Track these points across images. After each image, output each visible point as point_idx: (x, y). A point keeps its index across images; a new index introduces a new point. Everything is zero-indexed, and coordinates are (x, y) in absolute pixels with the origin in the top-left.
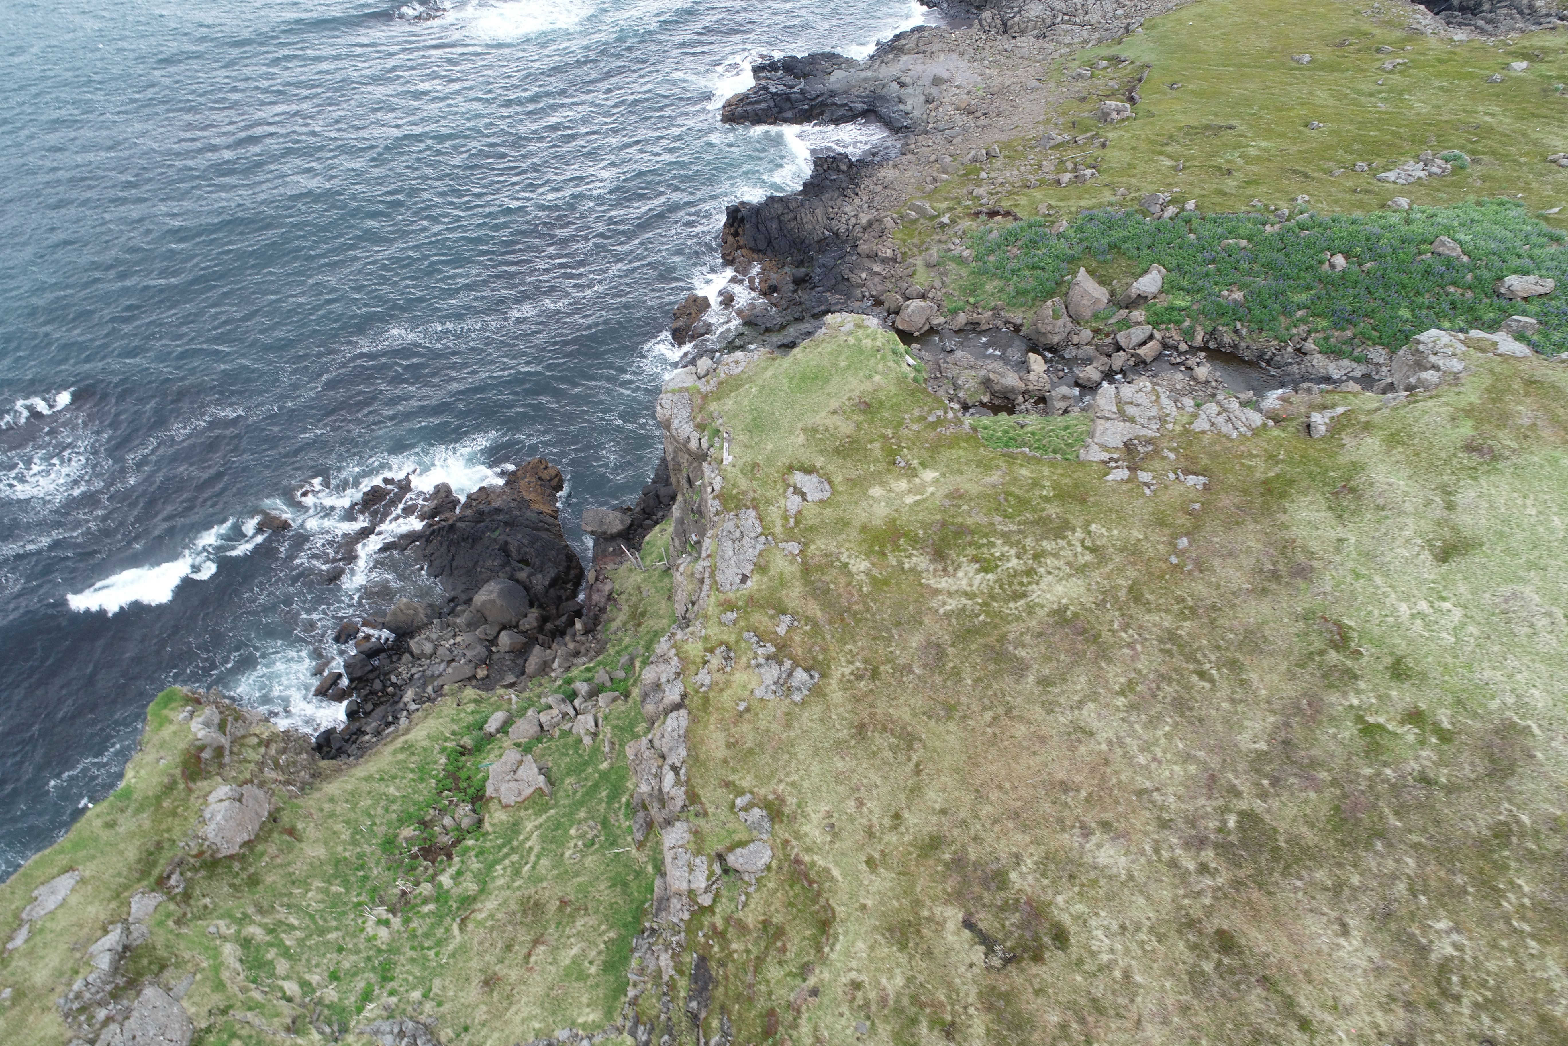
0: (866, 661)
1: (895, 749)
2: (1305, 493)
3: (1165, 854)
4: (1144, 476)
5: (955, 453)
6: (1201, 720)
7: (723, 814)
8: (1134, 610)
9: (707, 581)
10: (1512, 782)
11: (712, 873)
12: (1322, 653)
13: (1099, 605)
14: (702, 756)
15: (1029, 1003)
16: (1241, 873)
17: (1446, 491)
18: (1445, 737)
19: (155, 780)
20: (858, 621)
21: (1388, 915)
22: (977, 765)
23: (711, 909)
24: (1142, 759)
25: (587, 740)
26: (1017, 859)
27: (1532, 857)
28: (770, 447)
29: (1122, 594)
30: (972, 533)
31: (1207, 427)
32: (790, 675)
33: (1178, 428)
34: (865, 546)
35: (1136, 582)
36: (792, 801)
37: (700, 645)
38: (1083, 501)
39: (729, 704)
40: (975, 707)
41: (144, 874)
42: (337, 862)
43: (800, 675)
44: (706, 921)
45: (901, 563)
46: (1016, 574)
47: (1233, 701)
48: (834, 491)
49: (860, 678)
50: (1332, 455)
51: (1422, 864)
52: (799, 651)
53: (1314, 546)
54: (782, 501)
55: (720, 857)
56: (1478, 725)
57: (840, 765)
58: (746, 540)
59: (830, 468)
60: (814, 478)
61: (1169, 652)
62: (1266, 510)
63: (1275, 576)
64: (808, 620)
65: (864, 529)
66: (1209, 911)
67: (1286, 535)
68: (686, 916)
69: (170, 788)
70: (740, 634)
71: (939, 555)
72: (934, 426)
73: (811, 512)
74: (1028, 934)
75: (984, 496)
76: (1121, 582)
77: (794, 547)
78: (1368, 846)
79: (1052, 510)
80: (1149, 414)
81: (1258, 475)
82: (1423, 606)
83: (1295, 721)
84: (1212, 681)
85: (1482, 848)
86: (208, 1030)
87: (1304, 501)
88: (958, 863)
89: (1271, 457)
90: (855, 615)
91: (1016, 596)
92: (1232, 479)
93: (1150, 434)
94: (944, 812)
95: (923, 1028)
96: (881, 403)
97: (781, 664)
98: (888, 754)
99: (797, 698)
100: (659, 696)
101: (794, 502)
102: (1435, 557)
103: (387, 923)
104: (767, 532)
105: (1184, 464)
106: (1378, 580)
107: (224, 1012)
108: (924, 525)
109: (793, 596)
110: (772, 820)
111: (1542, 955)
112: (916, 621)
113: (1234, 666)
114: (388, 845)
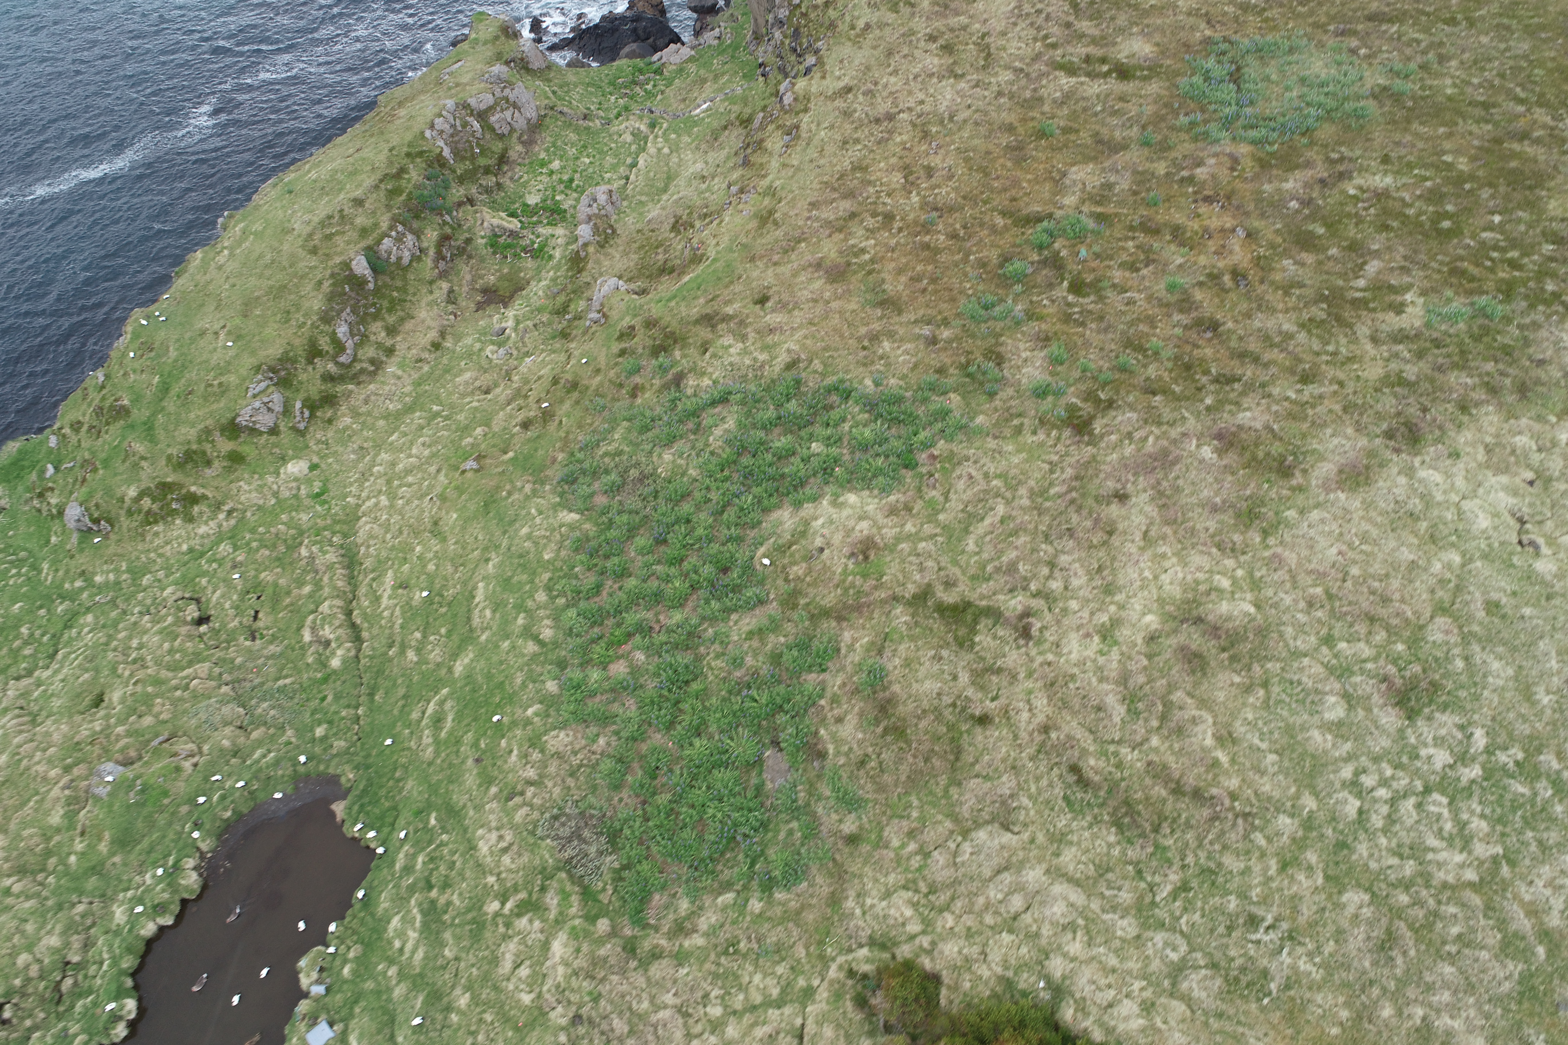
44: (797, 13)
69: (497, 38)
86: (545, 116)
107: (552, 108)
114: (612, 83)
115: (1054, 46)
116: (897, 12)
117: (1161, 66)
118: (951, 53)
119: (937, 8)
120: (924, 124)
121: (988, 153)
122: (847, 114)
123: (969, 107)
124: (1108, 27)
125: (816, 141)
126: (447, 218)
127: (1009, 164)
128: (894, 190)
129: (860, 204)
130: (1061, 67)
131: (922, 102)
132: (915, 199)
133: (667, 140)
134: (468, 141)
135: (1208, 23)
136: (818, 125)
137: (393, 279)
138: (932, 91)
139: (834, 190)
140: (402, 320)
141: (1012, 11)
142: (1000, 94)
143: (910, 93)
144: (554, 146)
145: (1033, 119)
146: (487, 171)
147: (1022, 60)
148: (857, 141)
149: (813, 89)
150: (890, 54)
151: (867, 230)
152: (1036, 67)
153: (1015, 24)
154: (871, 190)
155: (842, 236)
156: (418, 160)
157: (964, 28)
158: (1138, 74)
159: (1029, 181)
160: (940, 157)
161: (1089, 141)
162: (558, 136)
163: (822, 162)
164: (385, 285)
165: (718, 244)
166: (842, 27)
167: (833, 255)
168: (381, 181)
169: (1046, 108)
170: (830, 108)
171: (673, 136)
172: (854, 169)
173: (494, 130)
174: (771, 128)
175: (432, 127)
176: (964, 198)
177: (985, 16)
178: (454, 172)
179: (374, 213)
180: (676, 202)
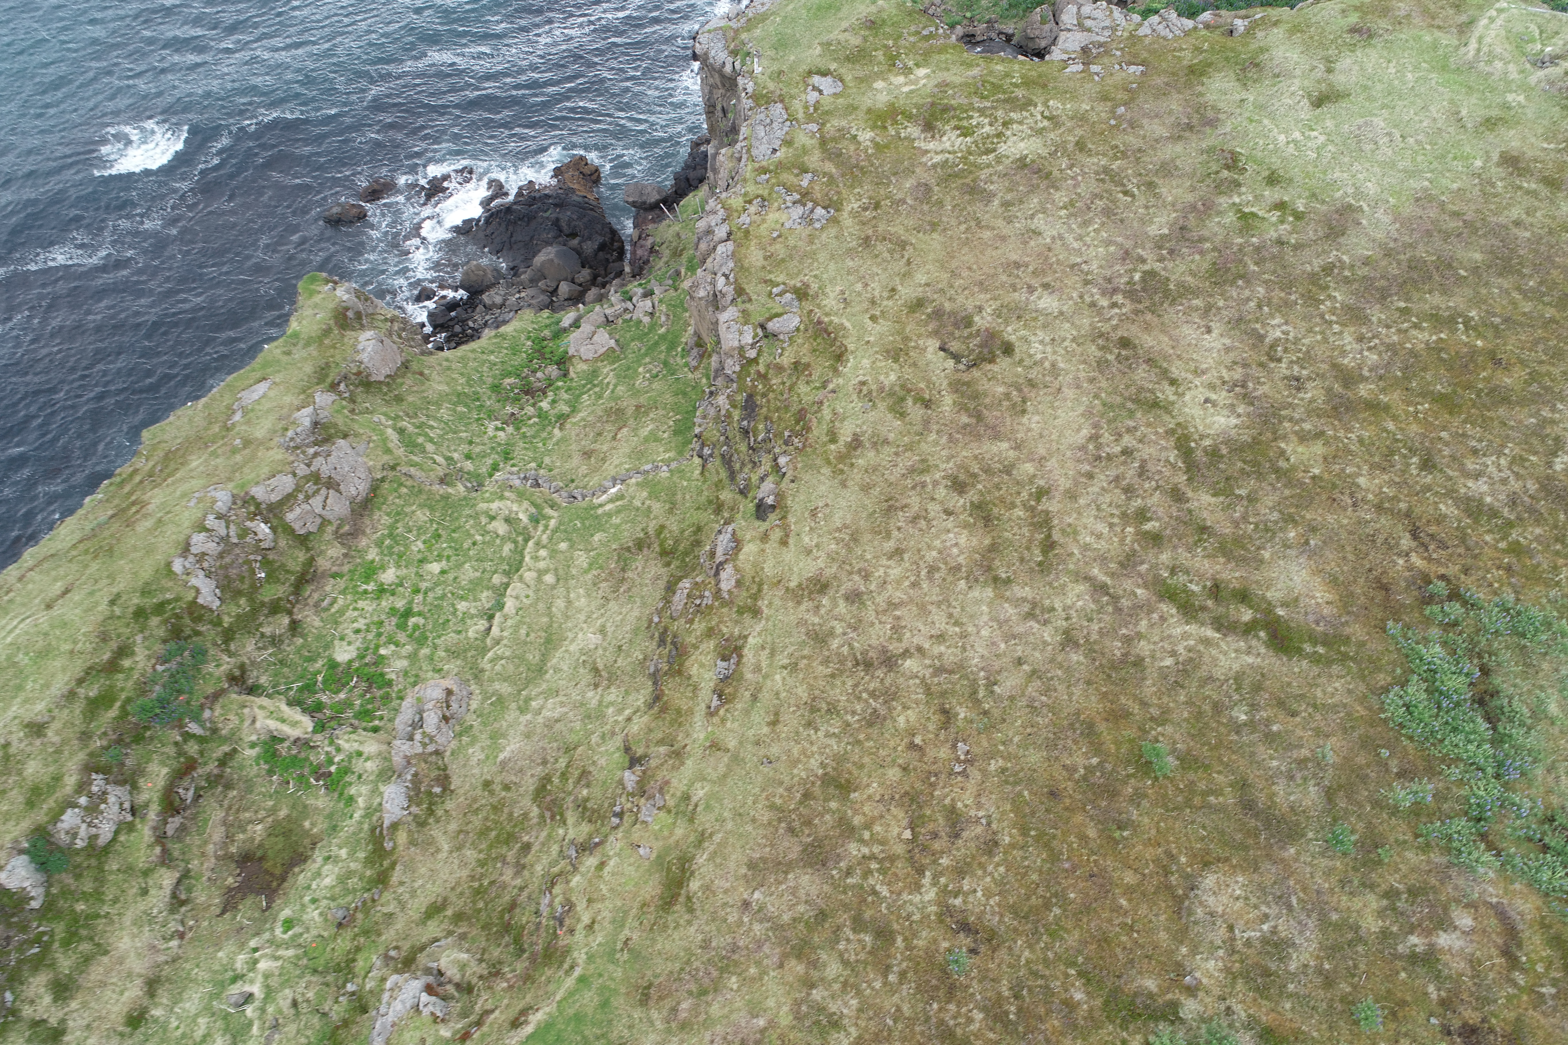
0: (870, 198)
1: (891, 252)
2: (1219, 71)
3: (1088, 299)
4: (1094, 68)
5: (943, 57)
6: (1122, 221)
7: (763, 299)
8: (1079, 156)
9: (745, 157)
10: (1341, 240)
11: (756, 335)
12: (1217, 173)
13: (1052, 154)
14: (746, 265)
15: (984, 385)
16: (1141, 307)
17: (1328, 60)
18: (1299, 216)
19: (315, 327)
20: (864, 174)
21: (1240, 320)
22: (953, 257)
23: (755, 361)
24: (1076, 245)
25: (646, 320)
26: (980, 309)
27: (1347, 281)
28: (792, 58)
29: (1070, 147)
30: (955, 109)
31: (1149, 32)
32: (812, 211)
33: (1126, 34)
34: (870, 123)
35: (1082, 137)
36: (814, 286)
37: (741, 200)
38: (1044, 86)
39: (765, 233)
40: (953, 222)
41: (321, 380)
42: (459, 395)
43: (820, 211)
44: (753, 370)
45: (898, 133)
46: (988, 137)
47: (1147, 207)
48: (845, 86)
49: (865, 209)
50: (1246, 44)
51: (1269, 290)
52: (818, 195)
53: (1221, 105)
54: (803, 97)
55: (763, 327)
56: (1325, 208)
57: (851, 264)
58: (775, 125)
59: (842, 71)
60: (829, 79)
61: (1102, 181)
62: (1188, 85)
63: (1190, 127)
64: (825, 174)
65: (869, 111)
66: (1115, 328)
67: (1202, 100)
68: (737, 368)
69: (327, 332)
70: (772, 188)
71: (929, 127)
72: (927, 38)
73: (827, 102)
74: (986, 351)
75: (967, 84)
76: (1071, 138)
77: (814, 127)
78: (1233, 283)
79: (1019, 93)
80: (1103, 24)
81: (1185, 62)
82: (1297, 135)
83: (1191, 216)
84: (1133, 196)
85: (1313, 278)
86: (383, 480)
87: (1218, 76)
88: (938, 314)
89: (1198, 50)
90: (862, 168)
91: (988, 152)
92: (1164, 65)
93: (1102, 39)
94: (927, 285)
95: (910, 402)
96: (884, 21)
97: (804, 205)
98: (886, 255)
99: (817, 225)
100: (710, 237)
101: (813, 96)
102: (1312, 104)
103: (503, 429)
104: (792, 118)
105: (1127, 57)
106: (1266, 121)
107: (393, 468)
108: (916, 105)
109: (814, 159)
110: (800, 300)
111: (1341, 333)
112: (910, 172)
113: (1151, 185)
114: (496, 388)
115: (1156, 540)
116: (902, 415)
117: (1347, 640)
118: (987, 520)
119: (965, 419)
120: (943, 694)
121: (1053, 794)
122: (820, 638)
123: (1019, 662)
124: (1245, 518)
125: (765, 696)
126: (193, 728)
127: (1092, 833)
128: (892, 859)
129: (835, 886)
130: (1169, 594)
131: (940, 638)
132: (931, 894)
133: (553, 553)
134: (248, 562)
135: (1415, 536)
136: (772, 654)
137: (78, 877)
138: (956, 612)
139: (791, 830)
140: (87, 960)
141: (1083, 448)
142: (1069, 640)
143: (923, 610)
144: (390, 535)
145: (1127, 714)
146: (275, 608)
147: (1103, 560)
148: (832, 709)
149: (769, 569)
150: (890, 507)
151: (846, 963)
152: (1128, 584)
153: (1090, 476)
154: (854, 849)
155: (800, 969)
156: (155, 621)
157: (1008, 470)
158: (1308, 648)
159: (1129, 891)
160: (972, 786)
161: (1229, 799)
162: (399, 514)
163: (775, 750)
164: (66, 892)
165: (590, 927)
166: (818, 432)
167: (785, 1019)
168: (80, 682)
169: (1149, 689)
170: (793, 619)
171: (563, 546)
172: (828, 780)
173: (293, 531)
174: (699, 626)
175: (186, 549)
176: (1014, 910)
177: (1042, 451)
178: (218, 623)
179: (59, 752)
180: (549, 725)
